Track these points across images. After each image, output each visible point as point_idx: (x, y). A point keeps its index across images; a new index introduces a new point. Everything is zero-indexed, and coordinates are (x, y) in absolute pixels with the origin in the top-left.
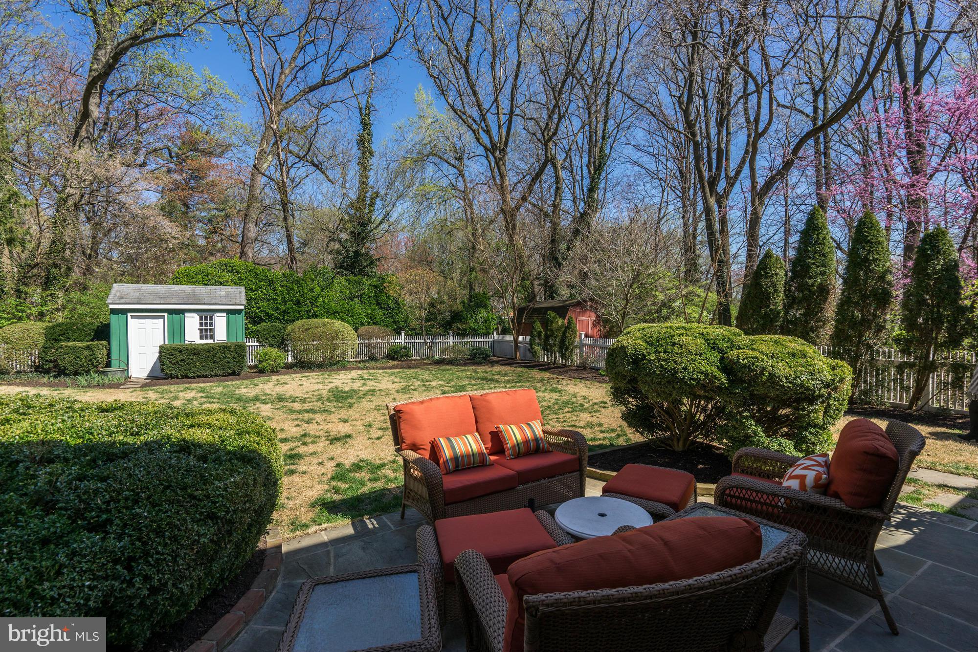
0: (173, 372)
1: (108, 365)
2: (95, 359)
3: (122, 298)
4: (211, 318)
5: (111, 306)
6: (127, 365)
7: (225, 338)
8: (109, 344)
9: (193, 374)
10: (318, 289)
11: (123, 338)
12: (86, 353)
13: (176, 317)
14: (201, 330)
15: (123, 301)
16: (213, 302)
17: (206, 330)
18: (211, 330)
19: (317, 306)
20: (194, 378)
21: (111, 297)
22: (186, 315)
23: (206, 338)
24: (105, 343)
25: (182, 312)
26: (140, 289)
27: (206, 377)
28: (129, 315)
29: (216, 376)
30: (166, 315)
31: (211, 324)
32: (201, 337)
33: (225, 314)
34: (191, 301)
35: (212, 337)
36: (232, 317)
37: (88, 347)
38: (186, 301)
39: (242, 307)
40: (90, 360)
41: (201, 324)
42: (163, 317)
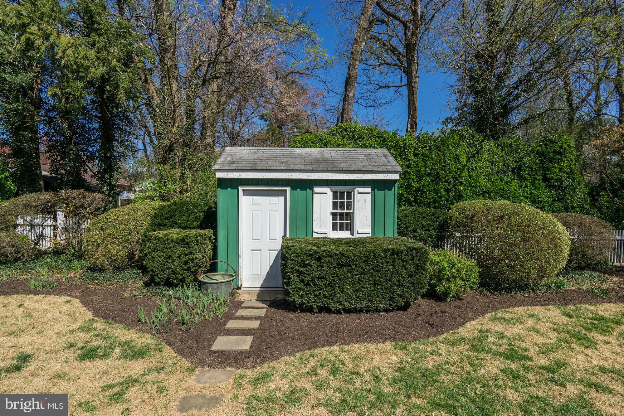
0: (305, 300)
1: (213, 268)
2: (192, 260)
3: (233, 163)
4: (349, 195)
5: (219, 175)
6: (237, 272)
7: (369, 230)
8: (215, 234)
9: (337, 307)
10: (464, 159)
11: (232, 225)
12: (181, 250)
13: (301, 193)
14: (334, 215)
15: (233, 167)
16: (353, 168)
17: (341, 215)
18: (347, 214)
19: (462, 183)
20: (339, 312)
21: (220, 161)
22: (316, 189)
23: (341, 229)
24: (208, 232)
25: (308, 185)
26: (255, 153)
27: (360, 311)
28: (241, 188)
29: (377, 310)
30: (288, 189)
31: (349, 206)
32: (334, 228)
33: (369, 190)
34: (322, 167)
35: (350, 228)
36: (380, 194)
37: (183, 241)
38: (315, 166)
39: (396, 177)
40: (186, 263)
41: (335, 205)
42: (284, 193)
